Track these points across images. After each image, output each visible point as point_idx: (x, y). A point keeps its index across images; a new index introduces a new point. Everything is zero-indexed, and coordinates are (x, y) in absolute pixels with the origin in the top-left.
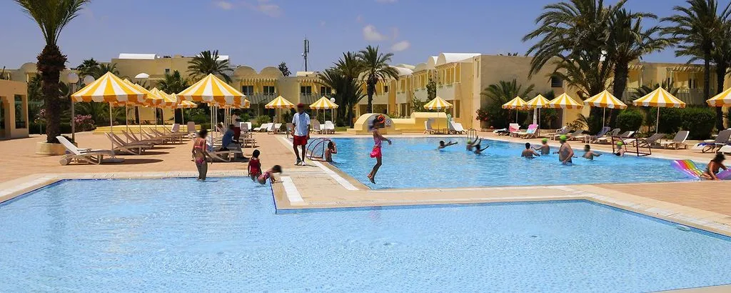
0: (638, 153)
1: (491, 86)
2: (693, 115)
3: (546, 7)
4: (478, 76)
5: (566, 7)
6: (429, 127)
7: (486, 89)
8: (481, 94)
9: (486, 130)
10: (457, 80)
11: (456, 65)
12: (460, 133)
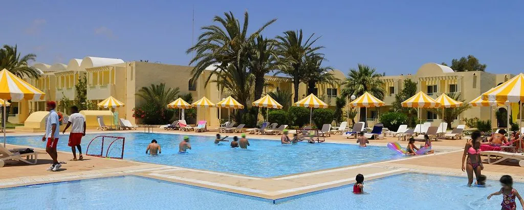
0: (318, 141)
1: (143, 88)
2: (322, 113)
3: (203, 28)
4: (132, 79)
5: (218, 30)
6: (102, 123)
7: (140, 91)
8: (136, 94)
9: (142, 125)
10: (112, 82)
11: (111, 69)
12: (130, 129)
